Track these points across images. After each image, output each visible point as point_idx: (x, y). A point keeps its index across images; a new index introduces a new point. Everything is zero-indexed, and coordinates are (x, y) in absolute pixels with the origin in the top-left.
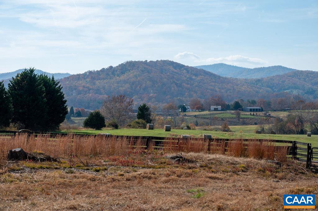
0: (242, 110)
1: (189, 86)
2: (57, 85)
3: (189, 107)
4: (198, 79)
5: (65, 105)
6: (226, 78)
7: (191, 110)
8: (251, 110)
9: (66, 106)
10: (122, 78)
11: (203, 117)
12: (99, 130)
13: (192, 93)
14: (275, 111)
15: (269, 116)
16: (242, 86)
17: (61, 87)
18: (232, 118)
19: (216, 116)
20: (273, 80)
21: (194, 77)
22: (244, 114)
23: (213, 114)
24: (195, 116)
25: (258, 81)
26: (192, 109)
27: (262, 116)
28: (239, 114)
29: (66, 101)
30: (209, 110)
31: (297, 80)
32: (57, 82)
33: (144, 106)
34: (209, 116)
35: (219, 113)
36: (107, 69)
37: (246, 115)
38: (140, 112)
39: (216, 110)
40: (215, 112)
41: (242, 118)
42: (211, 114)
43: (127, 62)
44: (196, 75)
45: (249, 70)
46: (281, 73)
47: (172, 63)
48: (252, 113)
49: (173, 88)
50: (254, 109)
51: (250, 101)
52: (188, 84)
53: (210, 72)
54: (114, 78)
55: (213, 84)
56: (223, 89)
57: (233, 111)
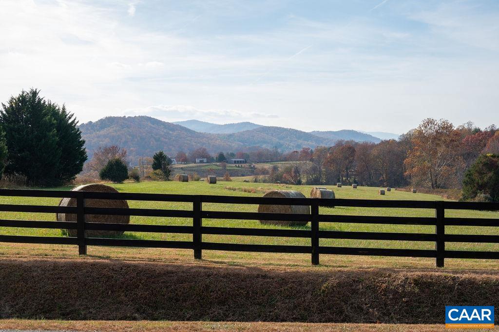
0: (227, 162)
1: (167, 140)
2: (70, 118)
3: (174, 160)
4: (175, 134)
5: (84, 147)
6: (200, 133)
7: (176, 163)
8: (235, 162)
9: (84, 149)
10: (102, 132)
11: (191, 169)
12: (121, 183)
13: (171, 147)
14: (258, 163)
15: (254, 168)
16: (216, 140)
17: (76, 121)
18: (219, 170)
19: (203, 168)
20: (244, 135)
21: (171, 132)
22: (230, 166)
23: (200, 166)
24: (182, 168)
25: (230, 136)
26: (177, 161)
27: (247, 168)
28: (225, 166)
29: (84, 142)
30: (195, 163)
31: (265, 135)
32: (70, 114)
33: (161, 154)
34: (196, 168)
35: (205, 166)
36: (87, 124)
37: (232, 167)
38: (156, 162)
39: (201, 162)
40: (201, 164)
41: (228, 170)
42: (197, 166)
43: (106, 118)
44: (173, 130)
45: (220, 126)
46: (250, 129)
47: (149, 119)
48: (237, 165)
49: (152, 143)
50: (238, 161)
51: (229, 153)
52: (166, 139)
53: (185, 128)
54: (94, 133)
55: (189, 138)
56: (198, 143)
57: (218, 164)
